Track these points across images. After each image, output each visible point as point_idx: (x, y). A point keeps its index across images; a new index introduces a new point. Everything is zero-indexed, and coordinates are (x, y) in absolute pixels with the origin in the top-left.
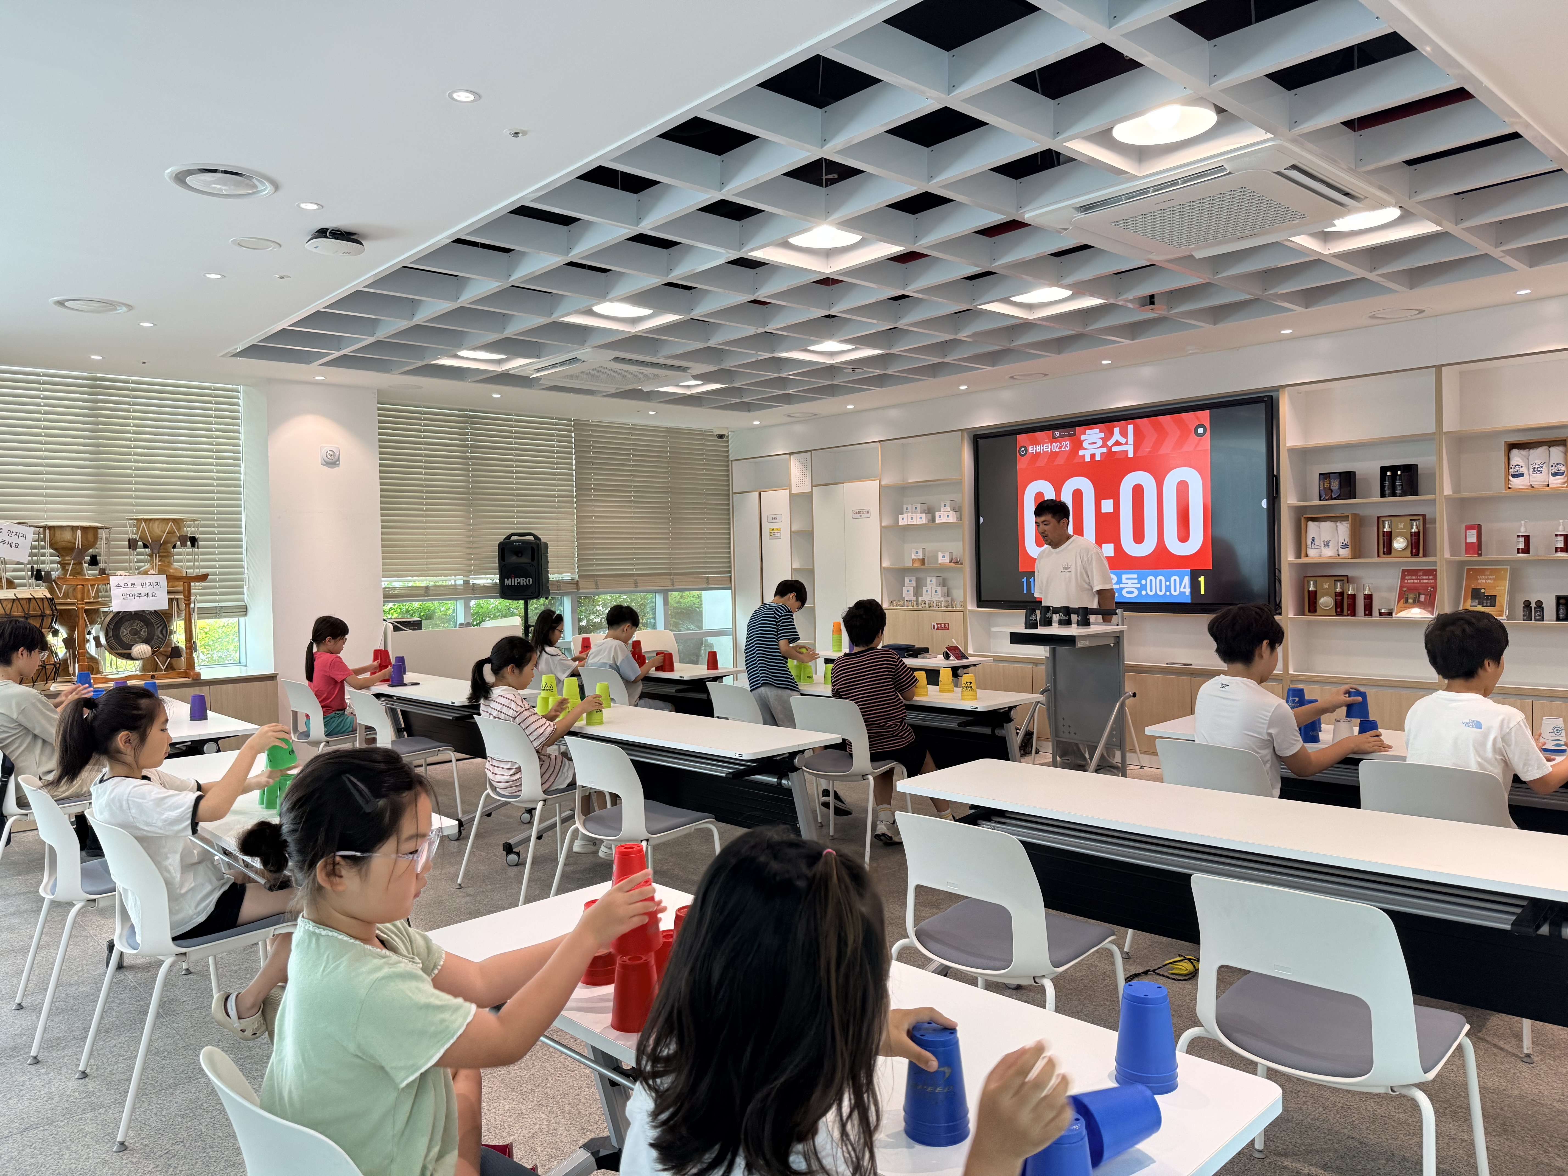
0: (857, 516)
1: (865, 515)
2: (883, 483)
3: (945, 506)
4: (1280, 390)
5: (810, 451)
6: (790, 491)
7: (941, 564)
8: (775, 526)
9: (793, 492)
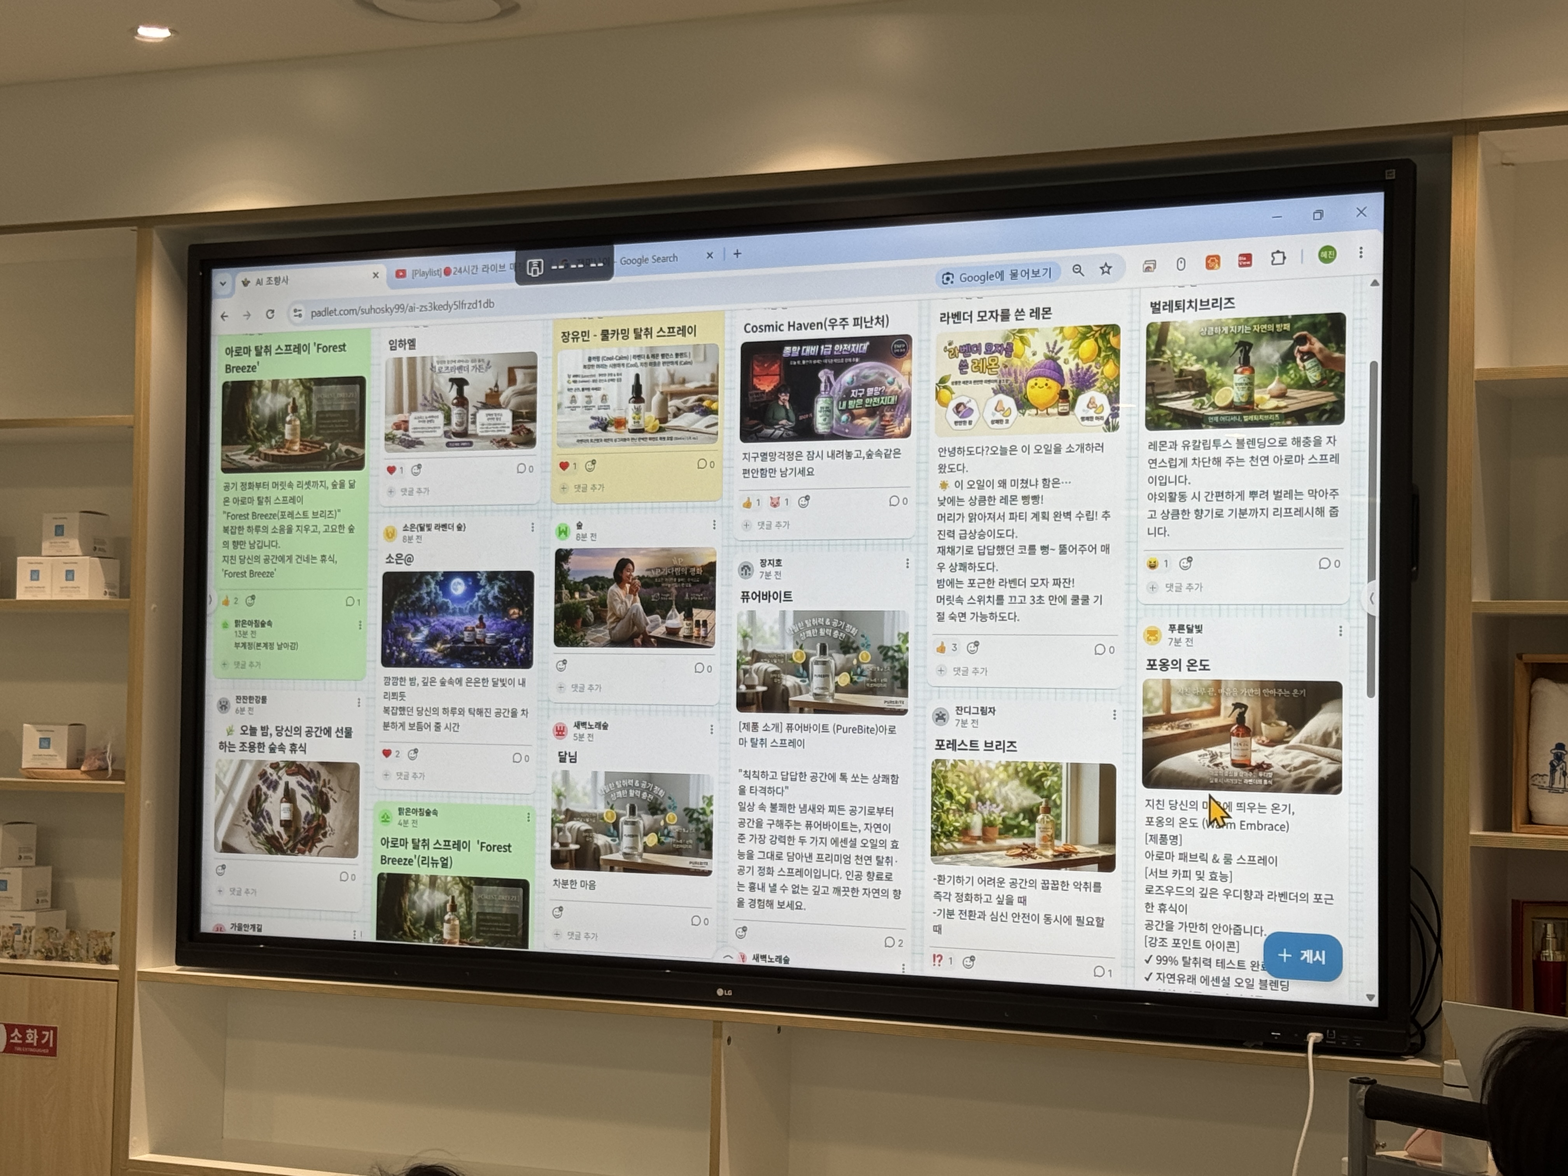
3: (59, 531)
4: (1457, 141)
7: (31, 773)
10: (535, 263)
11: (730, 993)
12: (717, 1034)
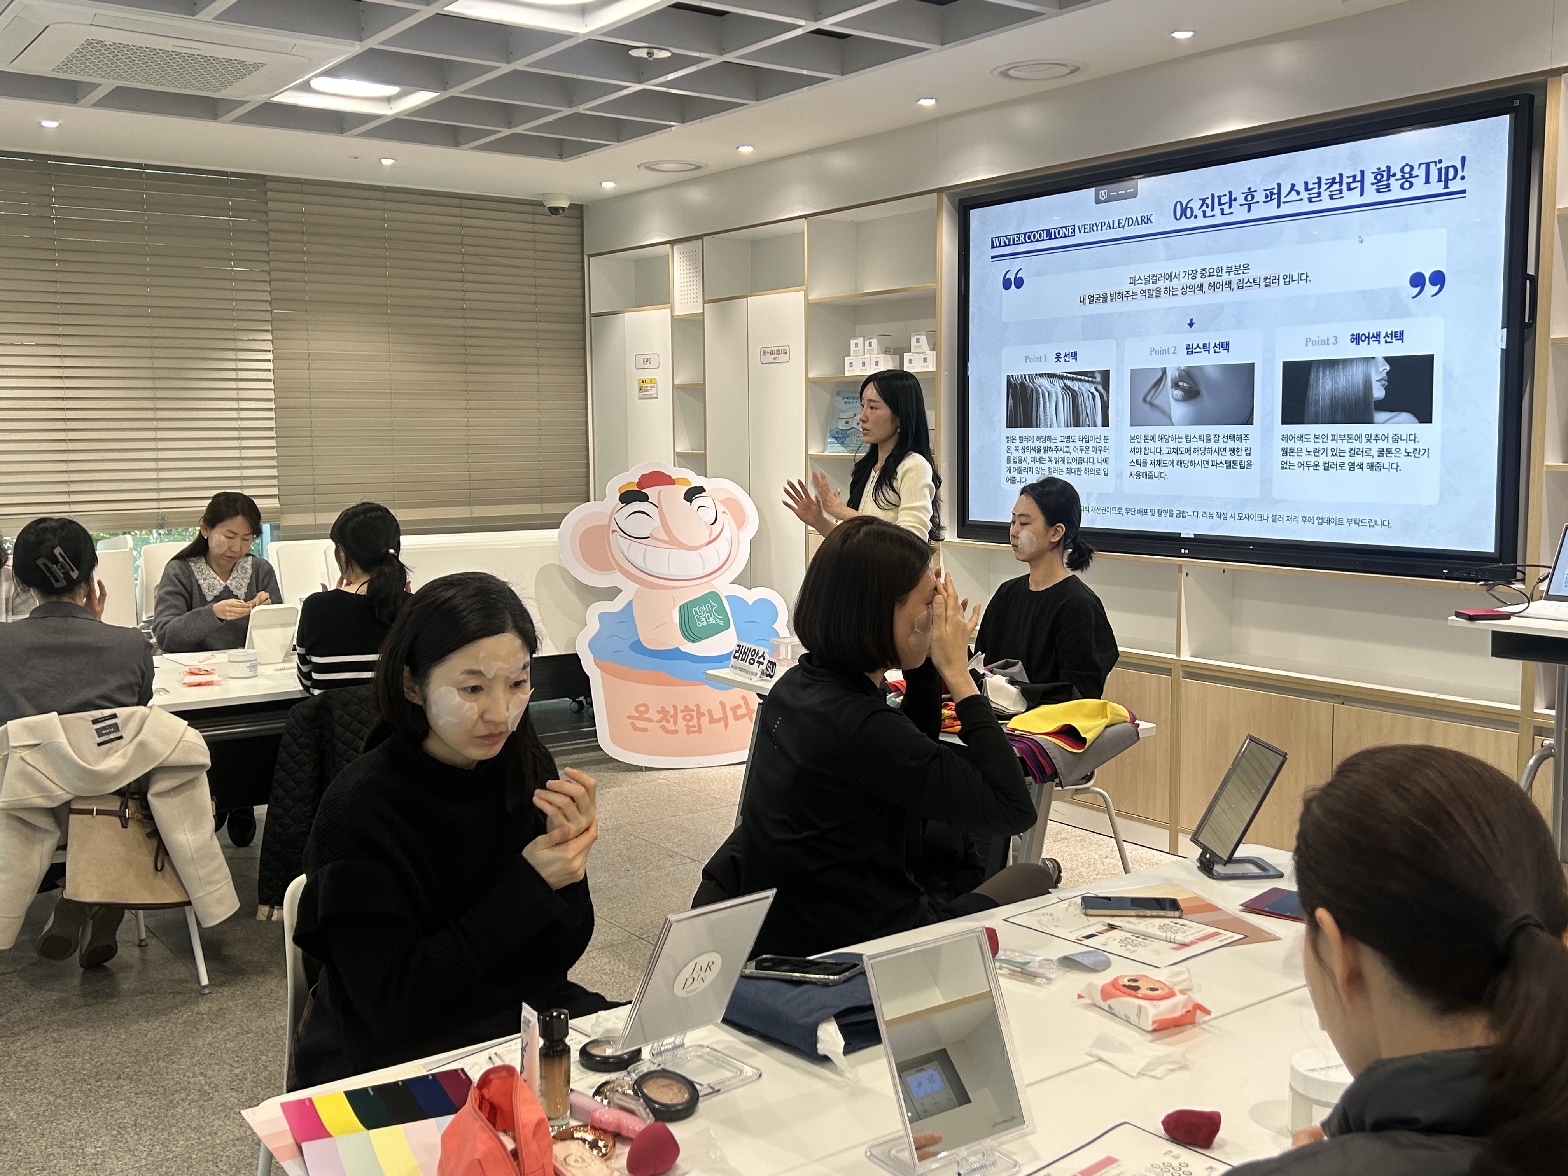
0: (769, 358)
1: (782, 358)
2: (811, 297)
3: (918, 340)
5: (701, 237)
6: (672, 311)
8: (647, 375)
9: (676, 314)
10: (1104, 192)
11: (1187, 551)
12: (1180, 571)
